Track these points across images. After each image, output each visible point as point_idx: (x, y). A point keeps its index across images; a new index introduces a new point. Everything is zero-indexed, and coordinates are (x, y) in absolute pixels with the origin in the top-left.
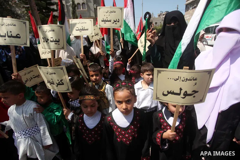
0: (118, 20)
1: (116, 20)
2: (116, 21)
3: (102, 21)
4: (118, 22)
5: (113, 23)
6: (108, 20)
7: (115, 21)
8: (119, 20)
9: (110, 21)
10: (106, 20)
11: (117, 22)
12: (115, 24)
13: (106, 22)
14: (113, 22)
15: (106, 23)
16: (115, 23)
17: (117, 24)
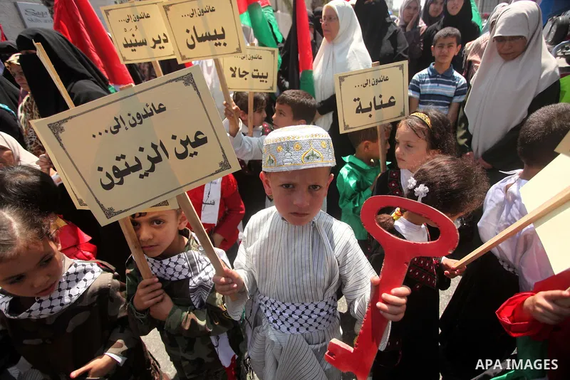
0: (163, 37)
1: (159, 37)
3: (126, 46)
4: (166, 41)
6: (138, 42)
7: (157, 42)
9: (144, 43)
10: (134, 42)
11: (163, 44)
12: (160, 48)
13: (136, 48)
14: (153, 44)
15: (135, 50)
16: (158, 46)
17: (163, 47)
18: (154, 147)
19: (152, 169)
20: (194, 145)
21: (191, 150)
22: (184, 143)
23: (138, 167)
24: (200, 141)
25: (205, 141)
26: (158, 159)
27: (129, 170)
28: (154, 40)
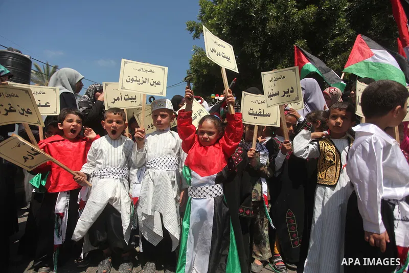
0: (291, 89)
2: (288, 92)
4: (292, 92)
5: (283, 96)
7: (285, 93)
8: (292, 88)
9: (277, 94)
12: (287, 96)
14: (284, 93)
17: (289, 96)
18: (146, 79)
19: (142, 84)
20: (156, 84)
21: (155, 85)
22: (154, 82)
23: (139, 81)
24: (158, 84)
25: (160, 84)
26: (145, 82)
27: (136, 81)
28: (284, 91)
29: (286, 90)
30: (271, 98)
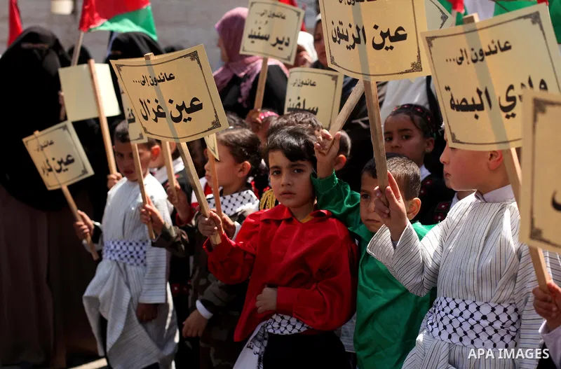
0: (286, 41)
1: (284, 39)
2: (281, 42)
3: (250, 36)
4: (287, 44)
5: (274, 45)
6: (261, 35)
7: (279, 42)
8: (289, 39)
9: (266, 38)
10: (257, 34)
11: (283, 46)
12: (279, 48)
14: (275, 41)
15: (254, 42)
16: (278, 45)
28: (277, 39)
29: (281, 39)
30: (253, 40)
